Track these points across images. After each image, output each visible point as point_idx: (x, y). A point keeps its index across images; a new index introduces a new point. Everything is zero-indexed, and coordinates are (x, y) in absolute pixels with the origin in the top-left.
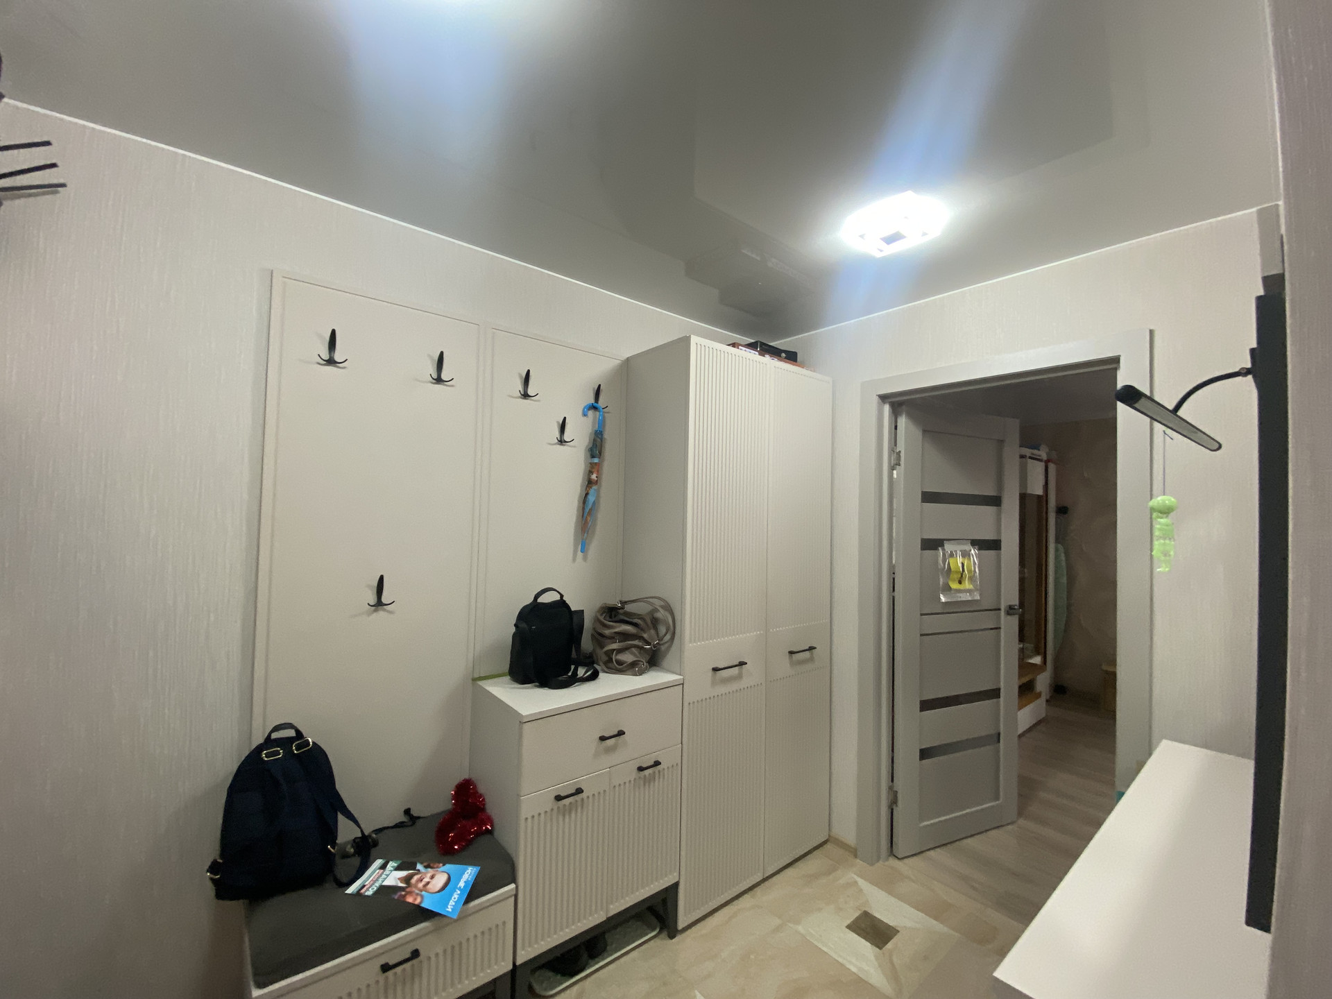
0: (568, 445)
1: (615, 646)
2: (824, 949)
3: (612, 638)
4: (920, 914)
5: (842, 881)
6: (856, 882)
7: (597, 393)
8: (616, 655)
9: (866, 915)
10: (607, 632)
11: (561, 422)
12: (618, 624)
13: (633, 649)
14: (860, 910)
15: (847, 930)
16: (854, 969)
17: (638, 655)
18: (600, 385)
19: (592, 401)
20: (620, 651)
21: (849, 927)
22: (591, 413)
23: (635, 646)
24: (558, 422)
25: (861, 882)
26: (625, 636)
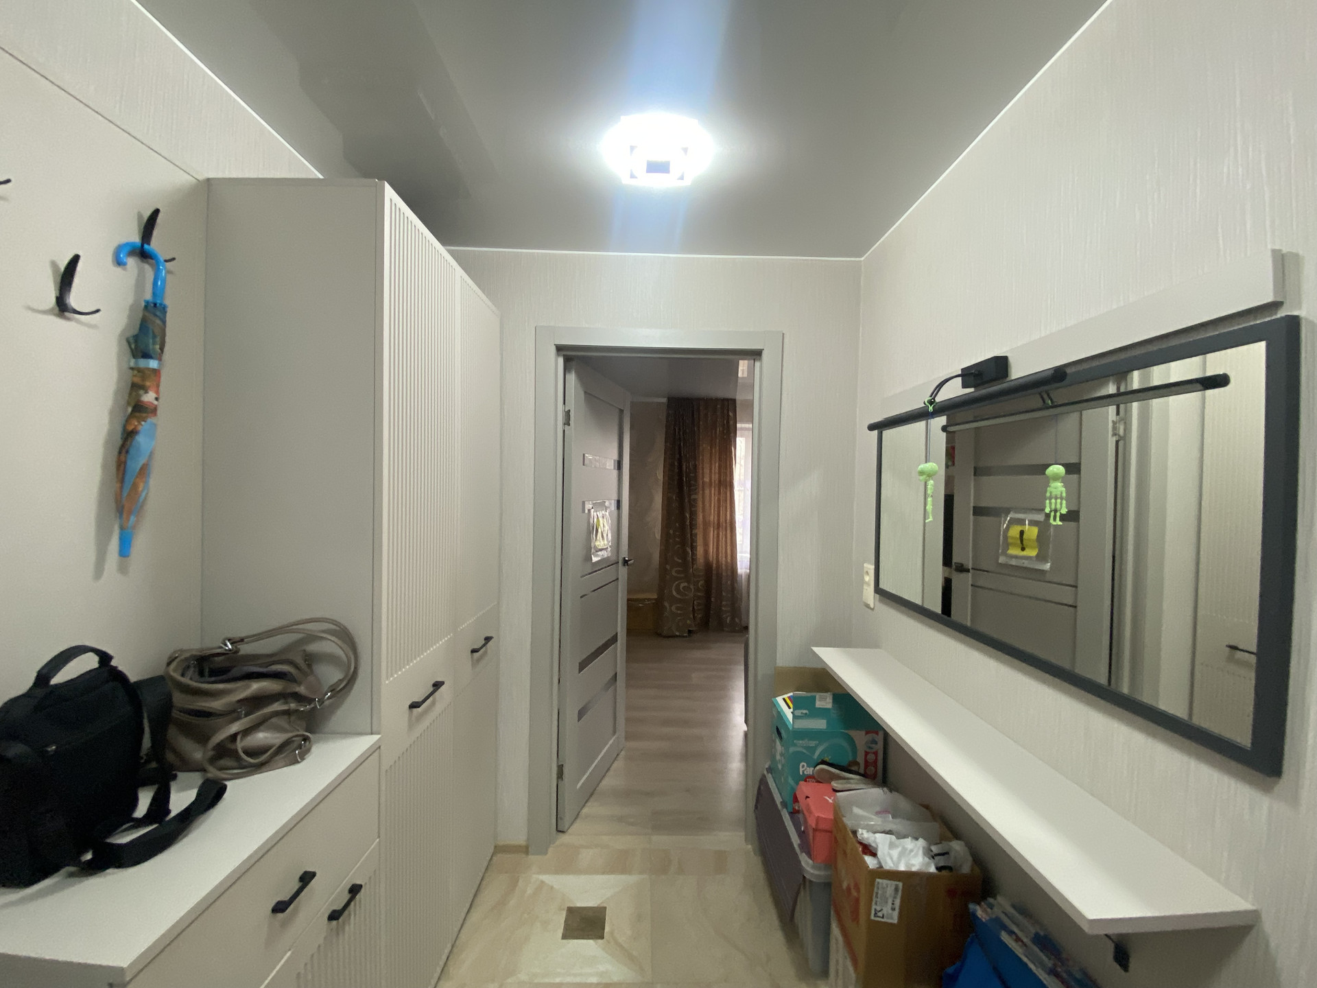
0: (78, 322)
1: (235, 728)
2: (558, 980)
3: (231, 714)
4: (612, 877)
5: (529, 891)
6: (542, 882)
7: (149, 226)
8: (242, 739)
9: (571, 911)
10: (216, 705)
11: (62, 268)
12: (240, 684)
13: (274, 720)
14: (564, 909)
15: (565, 941)
16: (594, 980)
17: (287, 726)
18: (157, 212)
19: (136, 239)
20: (246, 732)
21: (564, 937)
22: (132, 262)
23: (277, 714)
24: (54, 265)
25: (544, 878)
26: (257, 701)
